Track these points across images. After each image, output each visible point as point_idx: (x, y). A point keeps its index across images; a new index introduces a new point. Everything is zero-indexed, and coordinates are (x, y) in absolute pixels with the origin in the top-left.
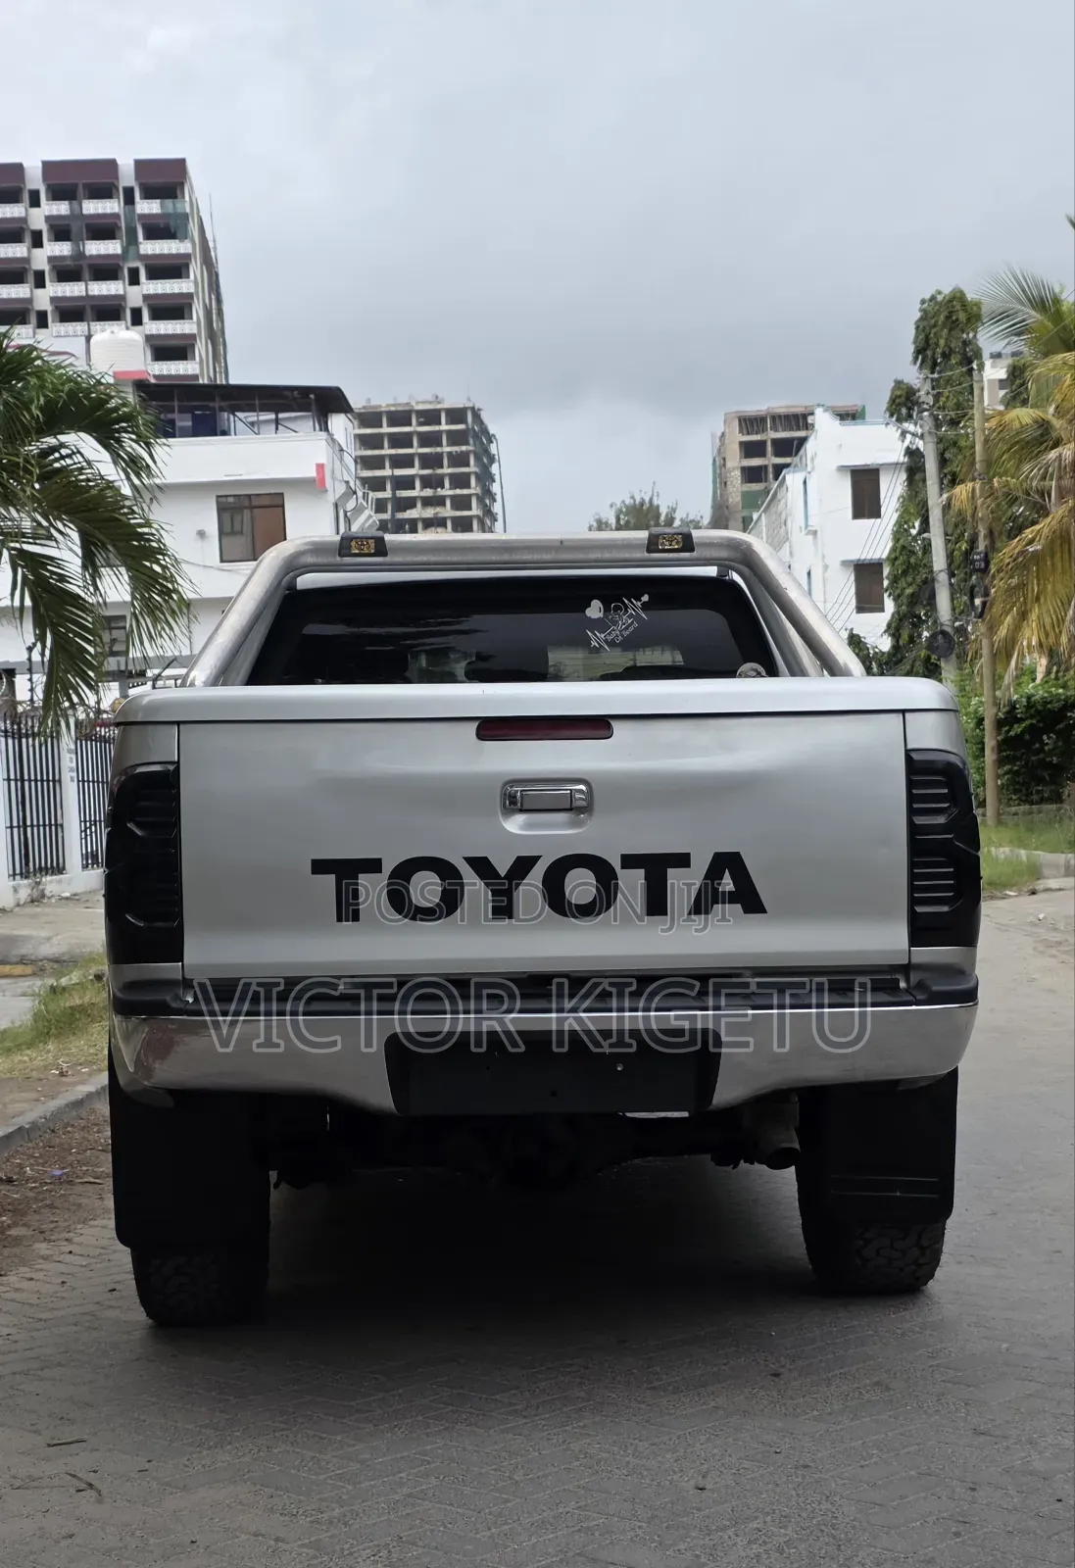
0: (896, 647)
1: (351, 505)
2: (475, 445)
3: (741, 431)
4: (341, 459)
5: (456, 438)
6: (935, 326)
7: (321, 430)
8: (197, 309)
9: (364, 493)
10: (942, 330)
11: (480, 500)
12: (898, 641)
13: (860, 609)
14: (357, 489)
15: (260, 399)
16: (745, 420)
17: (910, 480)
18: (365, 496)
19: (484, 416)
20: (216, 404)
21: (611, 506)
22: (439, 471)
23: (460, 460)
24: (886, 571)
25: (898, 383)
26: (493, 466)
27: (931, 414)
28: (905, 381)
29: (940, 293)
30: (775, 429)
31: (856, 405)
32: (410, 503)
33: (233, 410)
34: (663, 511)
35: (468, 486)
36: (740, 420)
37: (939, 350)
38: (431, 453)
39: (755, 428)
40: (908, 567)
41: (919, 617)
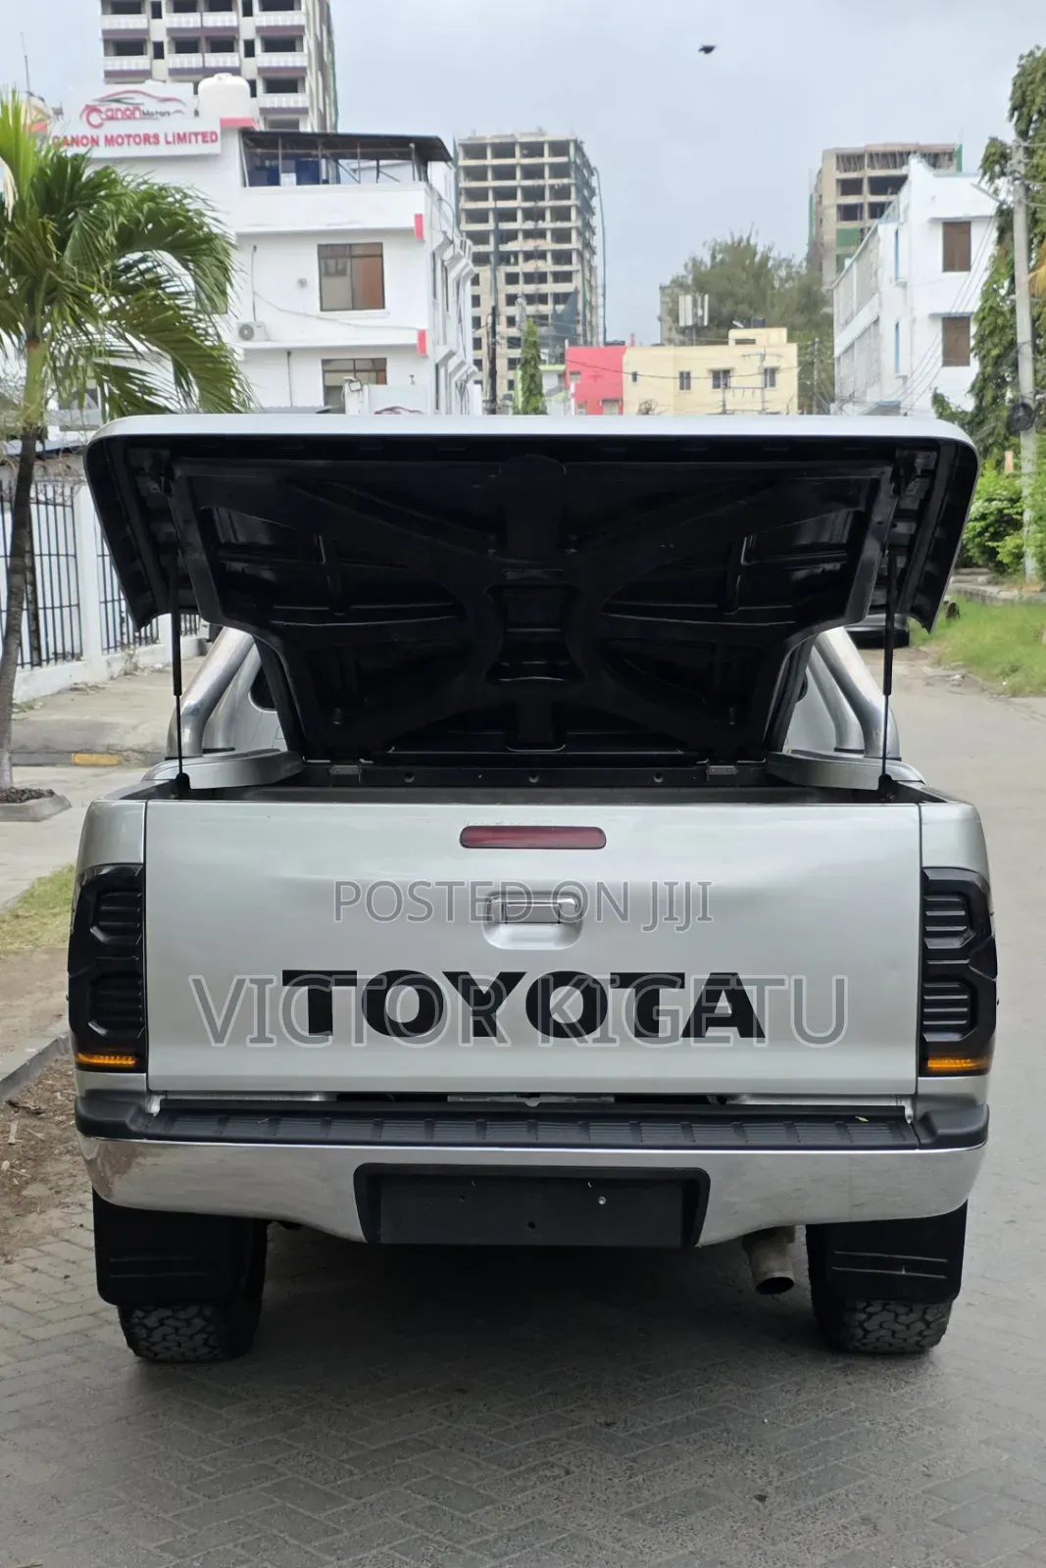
0: (979, 408)
1: (448, 254)
2: (576, 178)
3: (838, 168)
4: (440, 209)
5: (559, 171)
6: (1032, 83)
7: (420, 179)
8: (309, 42)
9: (462, 242)
10: (1039, 87)
11: (580, 234)
12: (981, 402)
13: (947, 363)
14: (455, 238)
15: (361, 147)
16: (843, 157)
17: (1000, 240)
18: (463, 245)
19: (586, 148)
20: (319, 152)
21: (704, 245)
22: (541, 204)
23: (562, 193)
24: (973, 329)
25: (993, 141)
26: (594, 198)
27: (1022, 184)
28: (999, 138)
29: (1038, 48)
30: (872, 166)
31: (954, 145)
32: (512, 236)
33: (336, 158)
34: (760, 249)
35: (568, 219)
36: (838, 157)
37: (1035, 108)
38: (534, 186)
39: (853, 165)
40: (995, 328)
41: (1003, 379)
